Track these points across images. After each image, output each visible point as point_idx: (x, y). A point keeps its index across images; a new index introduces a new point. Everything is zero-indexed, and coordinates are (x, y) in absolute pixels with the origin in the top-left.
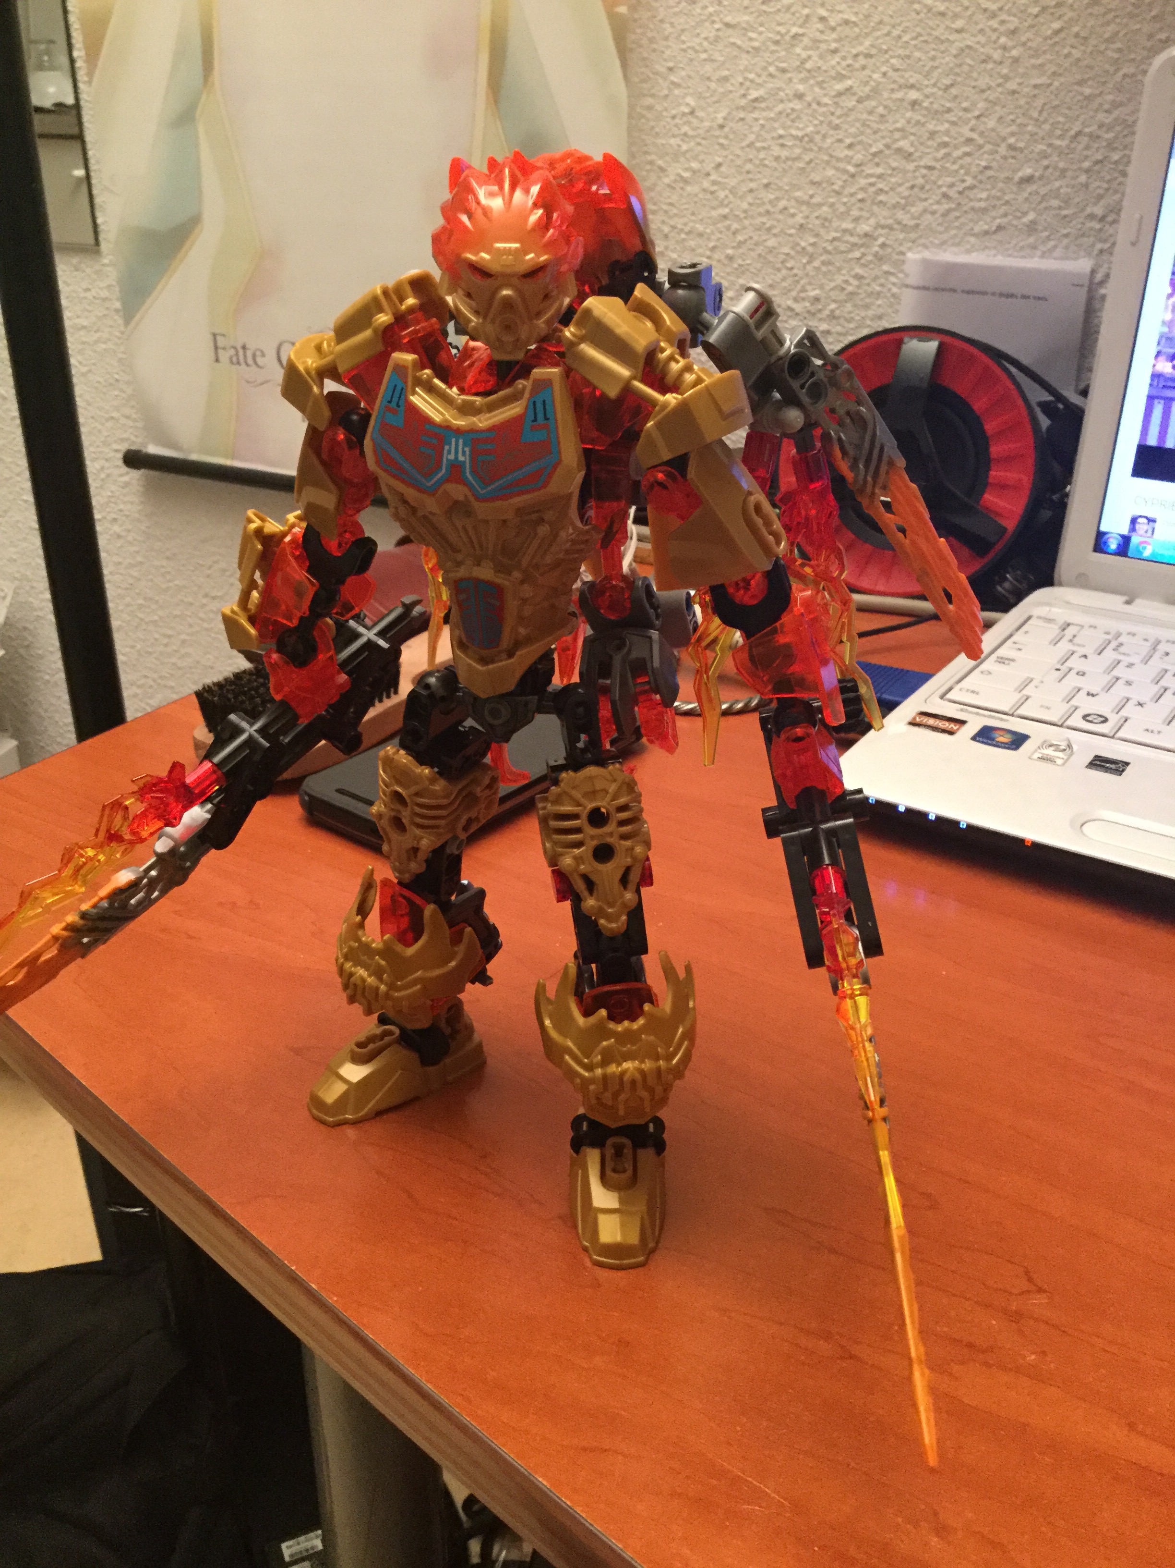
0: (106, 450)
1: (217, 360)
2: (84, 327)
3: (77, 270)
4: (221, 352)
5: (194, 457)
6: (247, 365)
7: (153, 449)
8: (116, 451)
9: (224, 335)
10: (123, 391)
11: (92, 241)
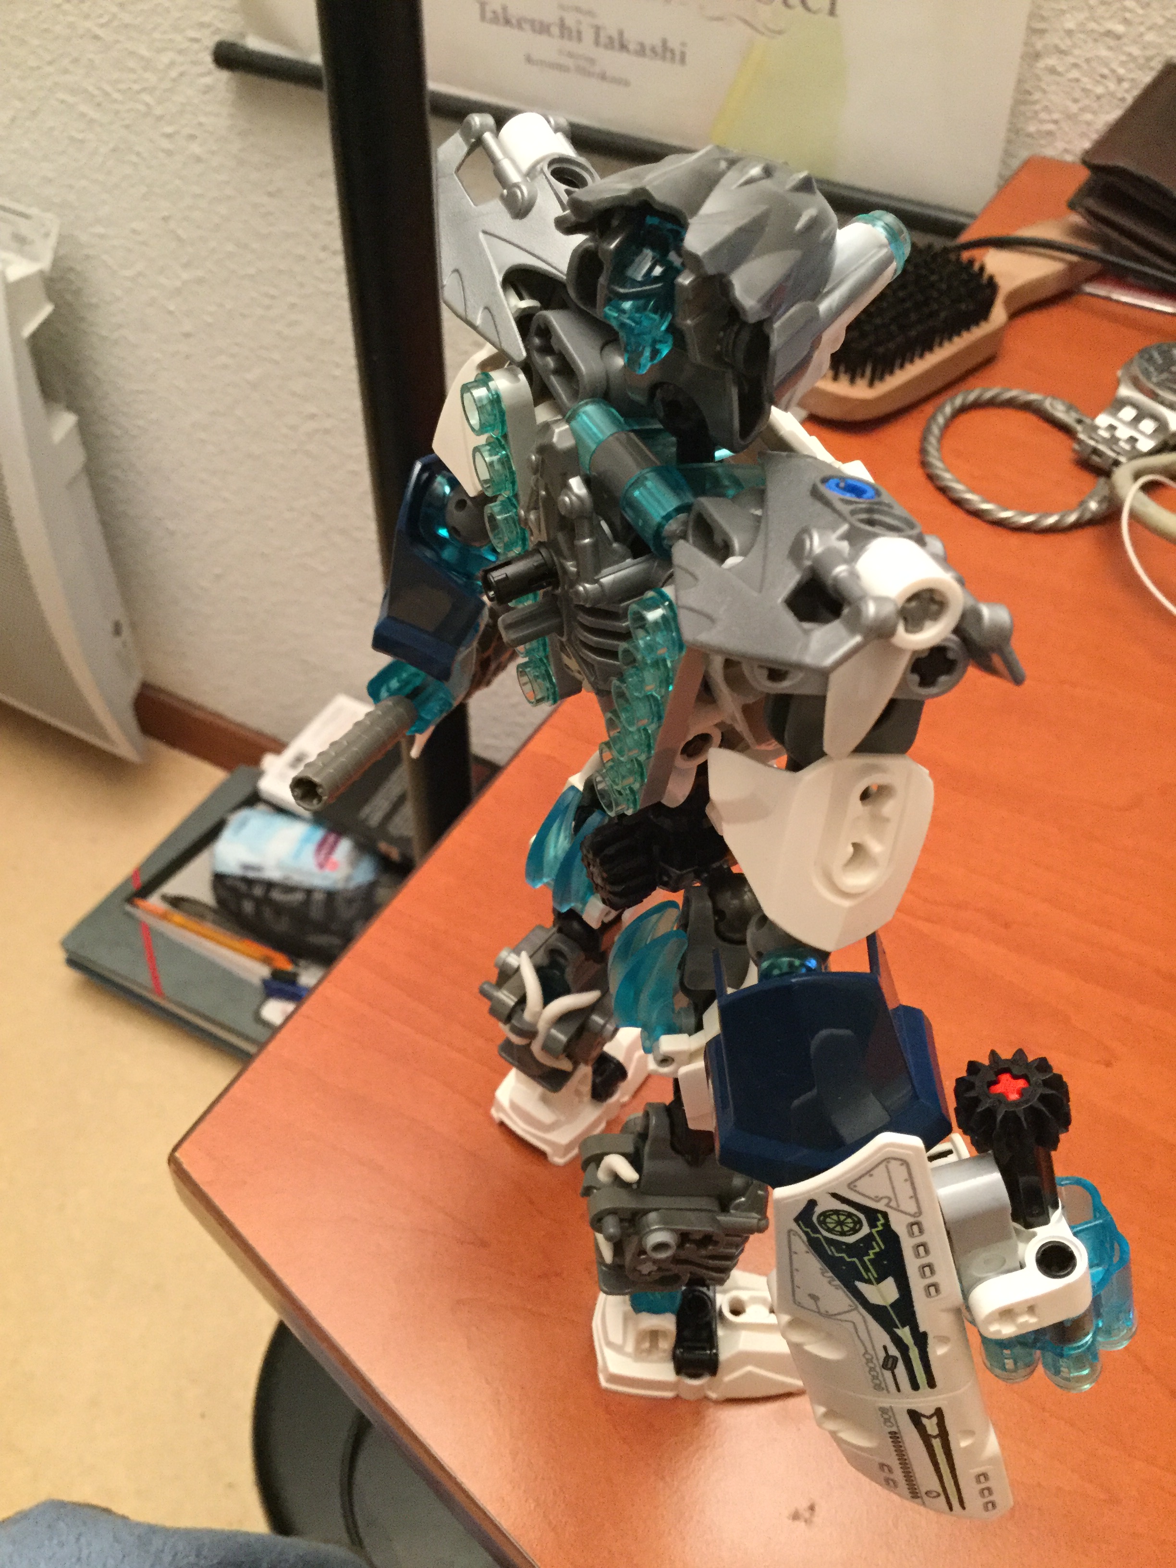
5: (317, 60)
7: (254, 43)
8: (200, 41)
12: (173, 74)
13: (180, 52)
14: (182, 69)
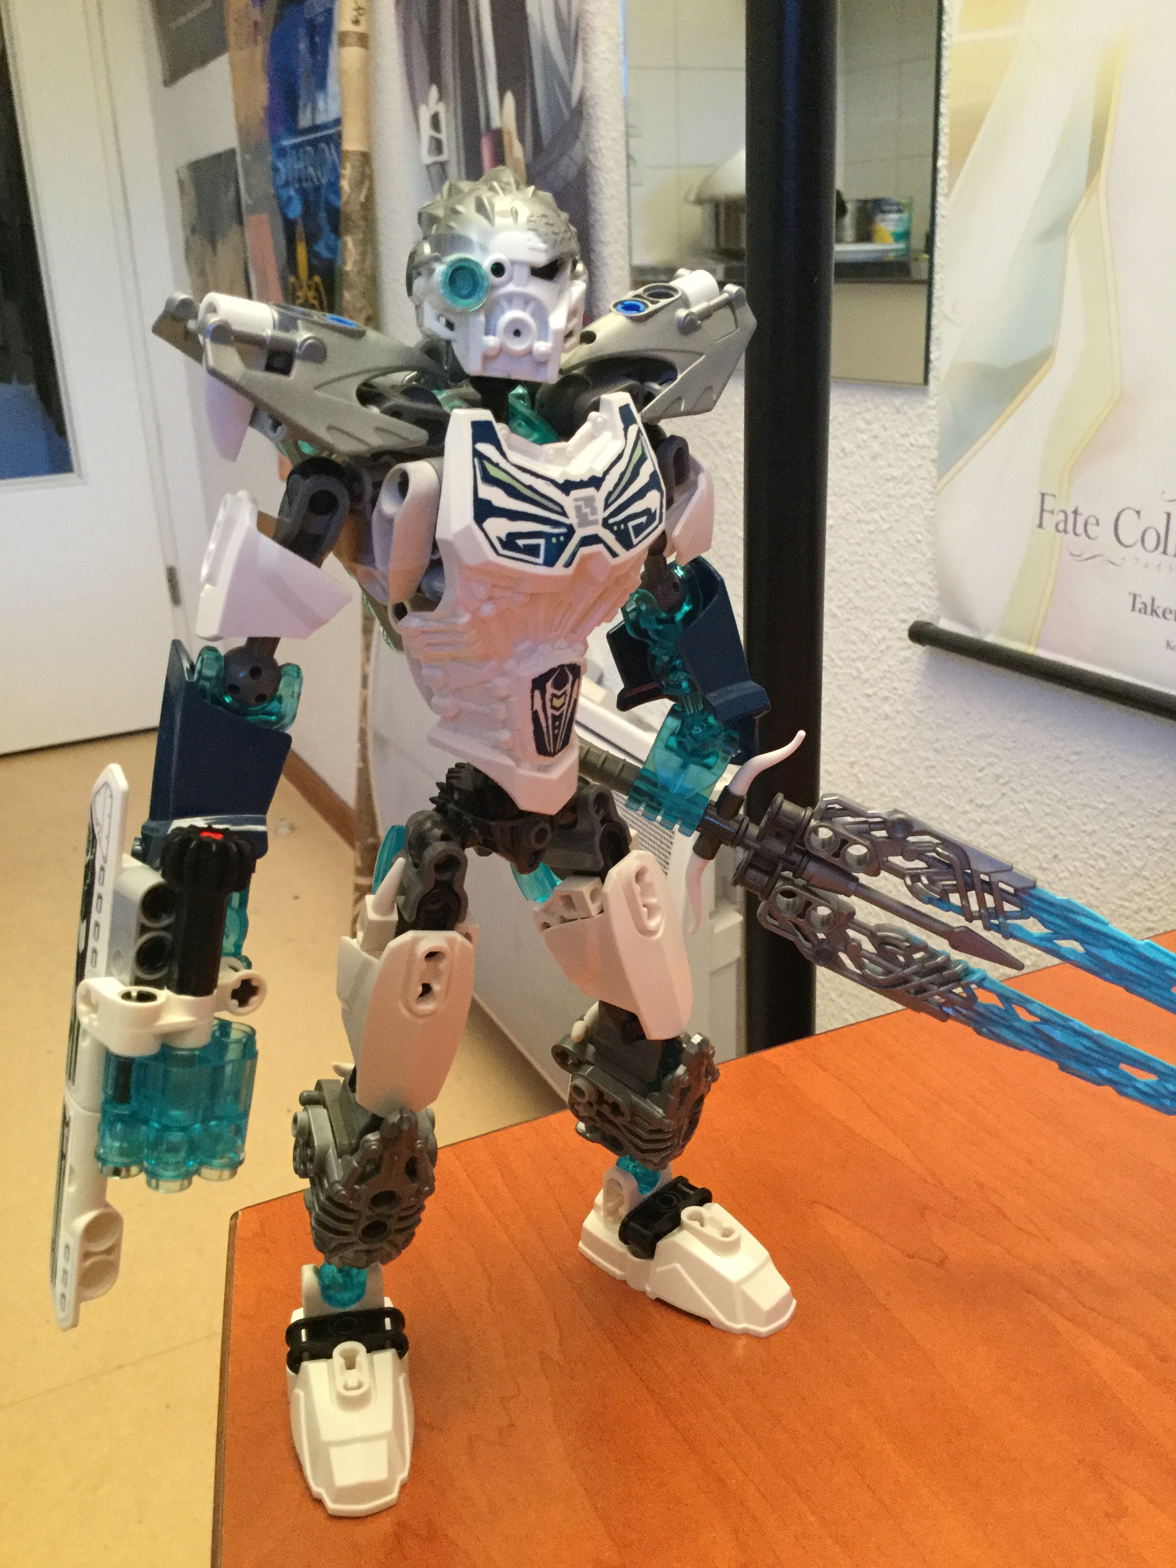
0: (892, 619)
1: (1040, 526)
2: (894, 478)
3: (898, 412)
4: (1046, 516)
5: (991, 639)
6: (1075, 534)
7: (946, 624)
8: (903, 621)
9: (1054, 496)
10: (924, 555)
11: (921, 380)
12: (883, 647)
13: (891, 630)
14: (888, 643)
